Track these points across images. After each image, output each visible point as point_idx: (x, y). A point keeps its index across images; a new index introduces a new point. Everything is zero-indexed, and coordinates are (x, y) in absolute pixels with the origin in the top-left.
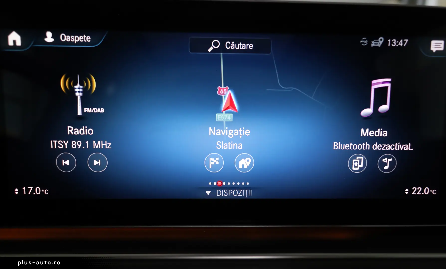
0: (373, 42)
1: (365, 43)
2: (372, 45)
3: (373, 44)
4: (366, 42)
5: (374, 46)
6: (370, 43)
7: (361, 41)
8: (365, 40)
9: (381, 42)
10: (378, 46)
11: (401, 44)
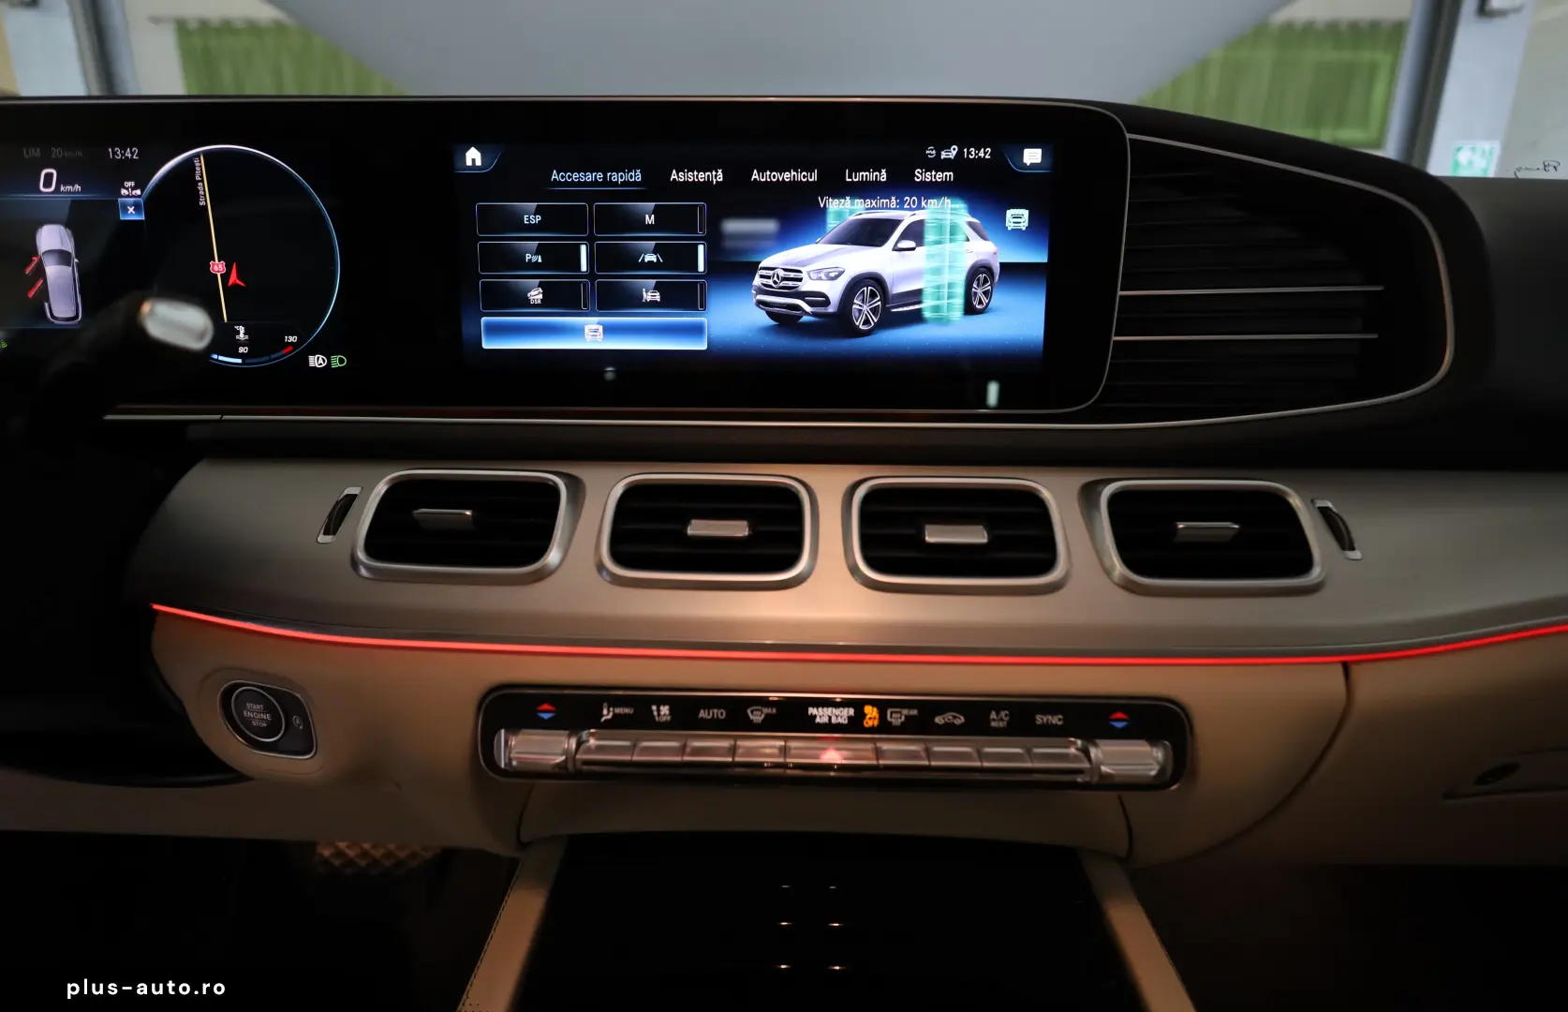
0: (943, 153)
1: (932, 155)
2: (942, 157)
3: (944, 155)
4: (934, 152)
5: (945, 159)
6: (939, 154)
7: (927, 152)
8: (932, 150)
9: (954, 153)
10: (950, 159)
11: (982, 154)
